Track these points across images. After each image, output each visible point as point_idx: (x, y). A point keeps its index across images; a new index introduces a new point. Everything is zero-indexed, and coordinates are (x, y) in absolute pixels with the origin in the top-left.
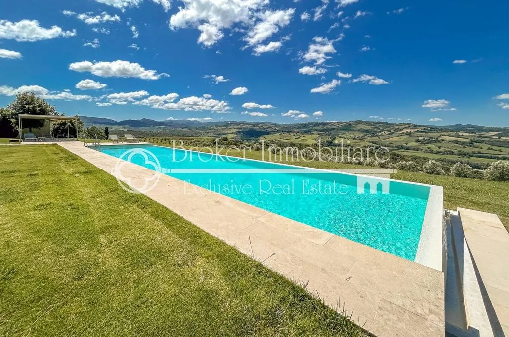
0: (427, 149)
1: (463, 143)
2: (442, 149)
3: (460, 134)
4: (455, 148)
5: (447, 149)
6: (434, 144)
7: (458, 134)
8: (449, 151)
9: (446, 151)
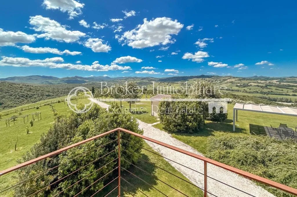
0: (243, 90)
1: (262, 87)
2: (252, 91)
3: (259, 81)
4: (259, 89)
5: (254, 90)
6: (247, 87)
7: (258, 82)
8: (256, 91)
9: (254, 91)
